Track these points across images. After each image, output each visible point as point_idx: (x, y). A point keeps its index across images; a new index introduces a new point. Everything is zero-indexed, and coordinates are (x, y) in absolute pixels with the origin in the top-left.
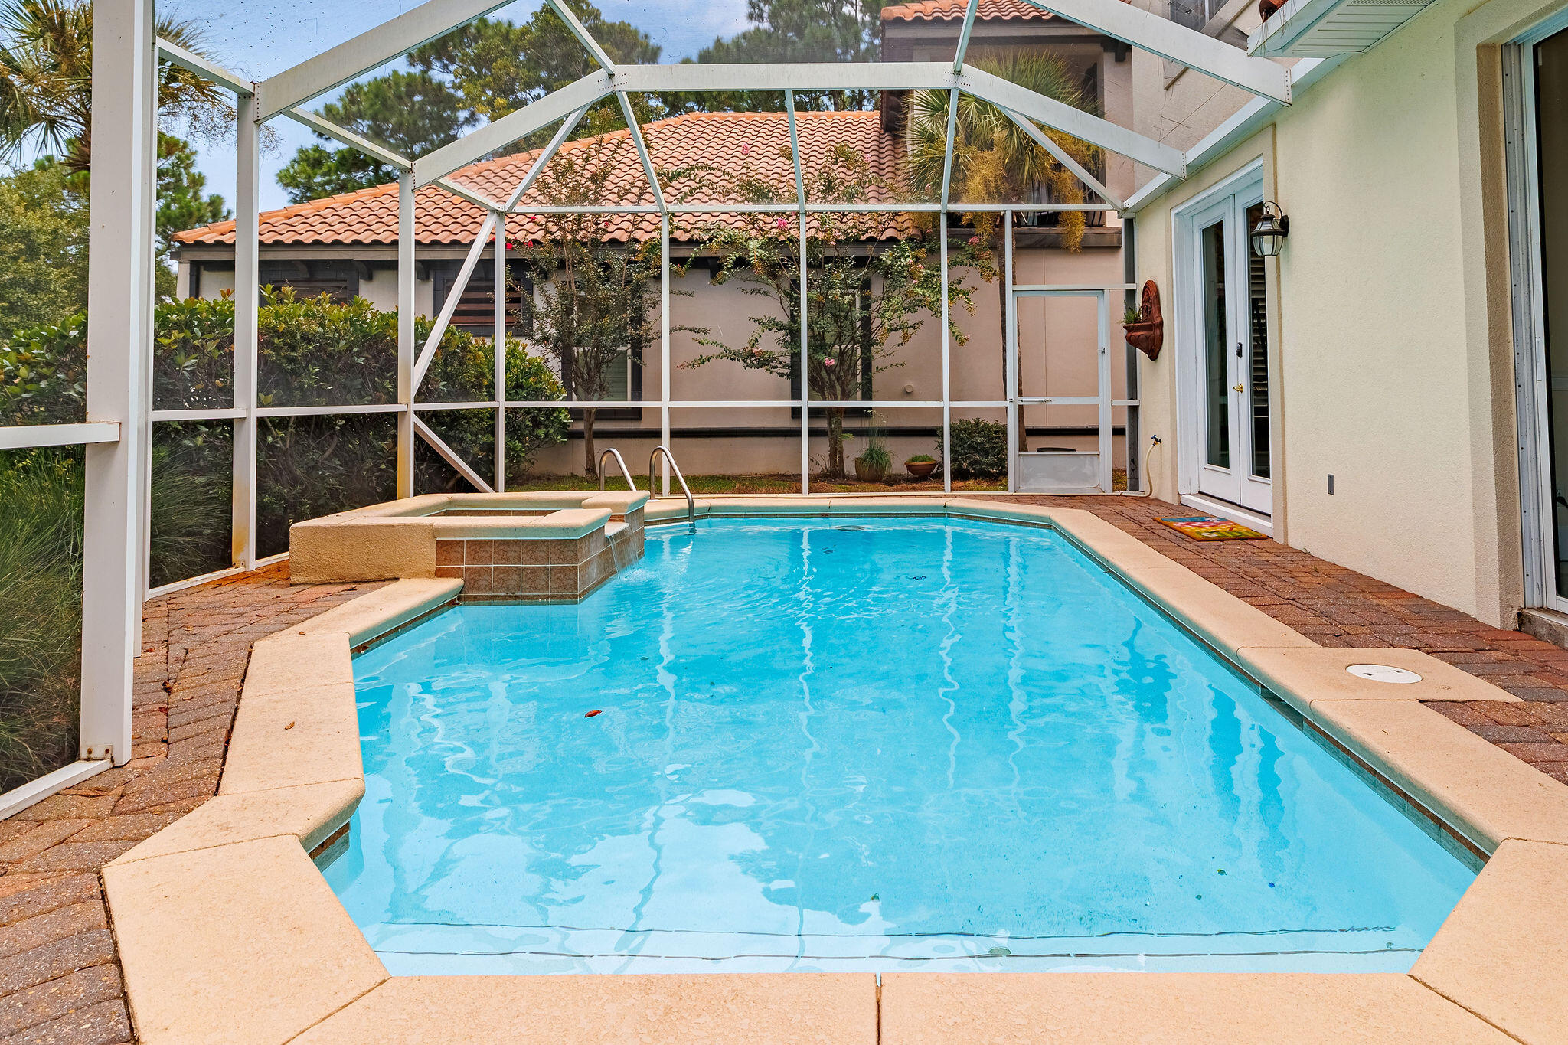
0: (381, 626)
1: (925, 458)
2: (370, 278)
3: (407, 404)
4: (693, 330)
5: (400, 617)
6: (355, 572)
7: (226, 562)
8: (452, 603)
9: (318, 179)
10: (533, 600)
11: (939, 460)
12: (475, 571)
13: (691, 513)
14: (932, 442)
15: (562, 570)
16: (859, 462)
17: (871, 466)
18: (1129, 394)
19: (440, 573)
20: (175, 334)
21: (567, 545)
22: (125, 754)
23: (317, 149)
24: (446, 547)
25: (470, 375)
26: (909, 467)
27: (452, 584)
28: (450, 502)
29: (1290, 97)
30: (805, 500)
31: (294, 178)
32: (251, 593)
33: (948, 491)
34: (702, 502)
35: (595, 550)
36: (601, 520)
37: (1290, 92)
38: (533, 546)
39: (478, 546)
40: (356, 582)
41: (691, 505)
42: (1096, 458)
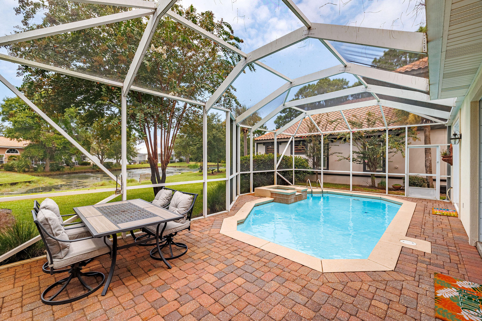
0: (261, 203)
1: (399, 185)
2: (281, 144)
3: (276, 170)
4: (339, 153)
5: (263, 202)
6: (261, 195)
7: (249, 192)
8: (272, 202)
9: (281, 121)
10: (283, 203)
11: (403, 185)
12: (275, 197)
13: (322, 192)
14: (402, 181)
15: (287, 199)
16: (378, 184)
17: (381, 186)
18: (447, 174)
19: (271, 197)
20: (245, 161)
21: (287, 195)
22: (229, 211)
23: (280, 116)
24: (272, 193)
25: (289, 164)
26: (393, 187)
27: (273, 199)
28: (278, 186)
29: (455, 105)
30: (350, 192)
31: (277, 122)
32: (250, 196)
33: (387, 194)
34: (325, 190)
35: (293, 197)
36: (296, 192)
37: (455, 104)
38: (283, 195)
39: (276, 194)
40: (261, 197)
41: (322, 191)
42: (435, 190)
